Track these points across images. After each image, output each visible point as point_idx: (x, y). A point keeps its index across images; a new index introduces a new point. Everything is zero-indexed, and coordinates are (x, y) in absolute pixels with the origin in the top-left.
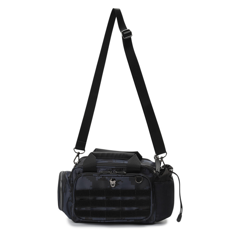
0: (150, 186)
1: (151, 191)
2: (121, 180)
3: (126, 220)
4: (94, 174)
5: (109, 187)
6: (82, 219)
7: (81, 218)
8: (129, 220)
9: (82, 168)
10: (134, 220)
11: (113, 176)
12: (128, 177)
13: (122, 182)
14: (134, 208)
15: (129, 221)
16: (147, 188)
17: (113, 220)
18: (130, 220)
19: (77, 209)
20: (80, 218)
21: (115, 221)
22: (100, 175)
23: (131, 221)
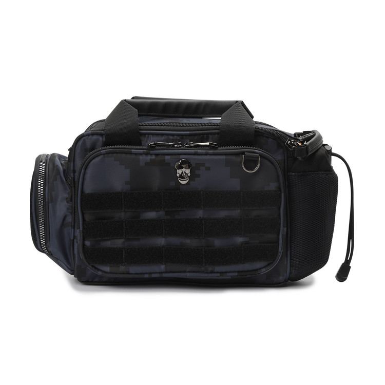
0: (278, 181)
1: (283, 194)
2: (203, 165)
3: (218, 272)
4: (135, 149)
5: (172, 184)
6: (101, 270)
7: (99, 270)
8: (226, 272)
9: (101, 135)
10: (238, 272)
11: (185, 154)
12: (224, 157)
13: (208, 169)
14: (239, 240)
15: (223, 278)
16: (272, 186)
17: (185, 272)
18: (228, 274)
19: (88, 243)
20: (96, 268)
21: (188, 275)
22: (151, 152)
23: (228, 276)
